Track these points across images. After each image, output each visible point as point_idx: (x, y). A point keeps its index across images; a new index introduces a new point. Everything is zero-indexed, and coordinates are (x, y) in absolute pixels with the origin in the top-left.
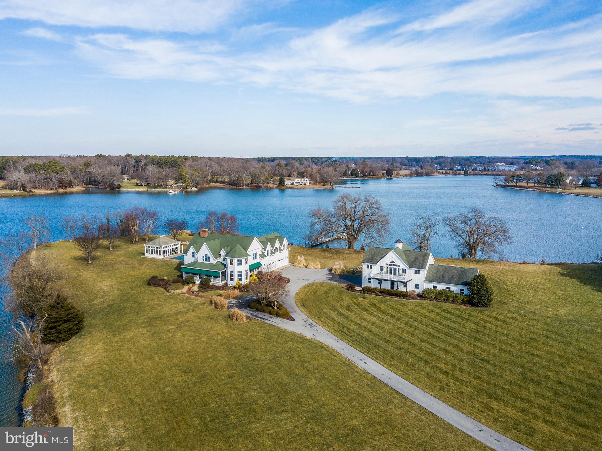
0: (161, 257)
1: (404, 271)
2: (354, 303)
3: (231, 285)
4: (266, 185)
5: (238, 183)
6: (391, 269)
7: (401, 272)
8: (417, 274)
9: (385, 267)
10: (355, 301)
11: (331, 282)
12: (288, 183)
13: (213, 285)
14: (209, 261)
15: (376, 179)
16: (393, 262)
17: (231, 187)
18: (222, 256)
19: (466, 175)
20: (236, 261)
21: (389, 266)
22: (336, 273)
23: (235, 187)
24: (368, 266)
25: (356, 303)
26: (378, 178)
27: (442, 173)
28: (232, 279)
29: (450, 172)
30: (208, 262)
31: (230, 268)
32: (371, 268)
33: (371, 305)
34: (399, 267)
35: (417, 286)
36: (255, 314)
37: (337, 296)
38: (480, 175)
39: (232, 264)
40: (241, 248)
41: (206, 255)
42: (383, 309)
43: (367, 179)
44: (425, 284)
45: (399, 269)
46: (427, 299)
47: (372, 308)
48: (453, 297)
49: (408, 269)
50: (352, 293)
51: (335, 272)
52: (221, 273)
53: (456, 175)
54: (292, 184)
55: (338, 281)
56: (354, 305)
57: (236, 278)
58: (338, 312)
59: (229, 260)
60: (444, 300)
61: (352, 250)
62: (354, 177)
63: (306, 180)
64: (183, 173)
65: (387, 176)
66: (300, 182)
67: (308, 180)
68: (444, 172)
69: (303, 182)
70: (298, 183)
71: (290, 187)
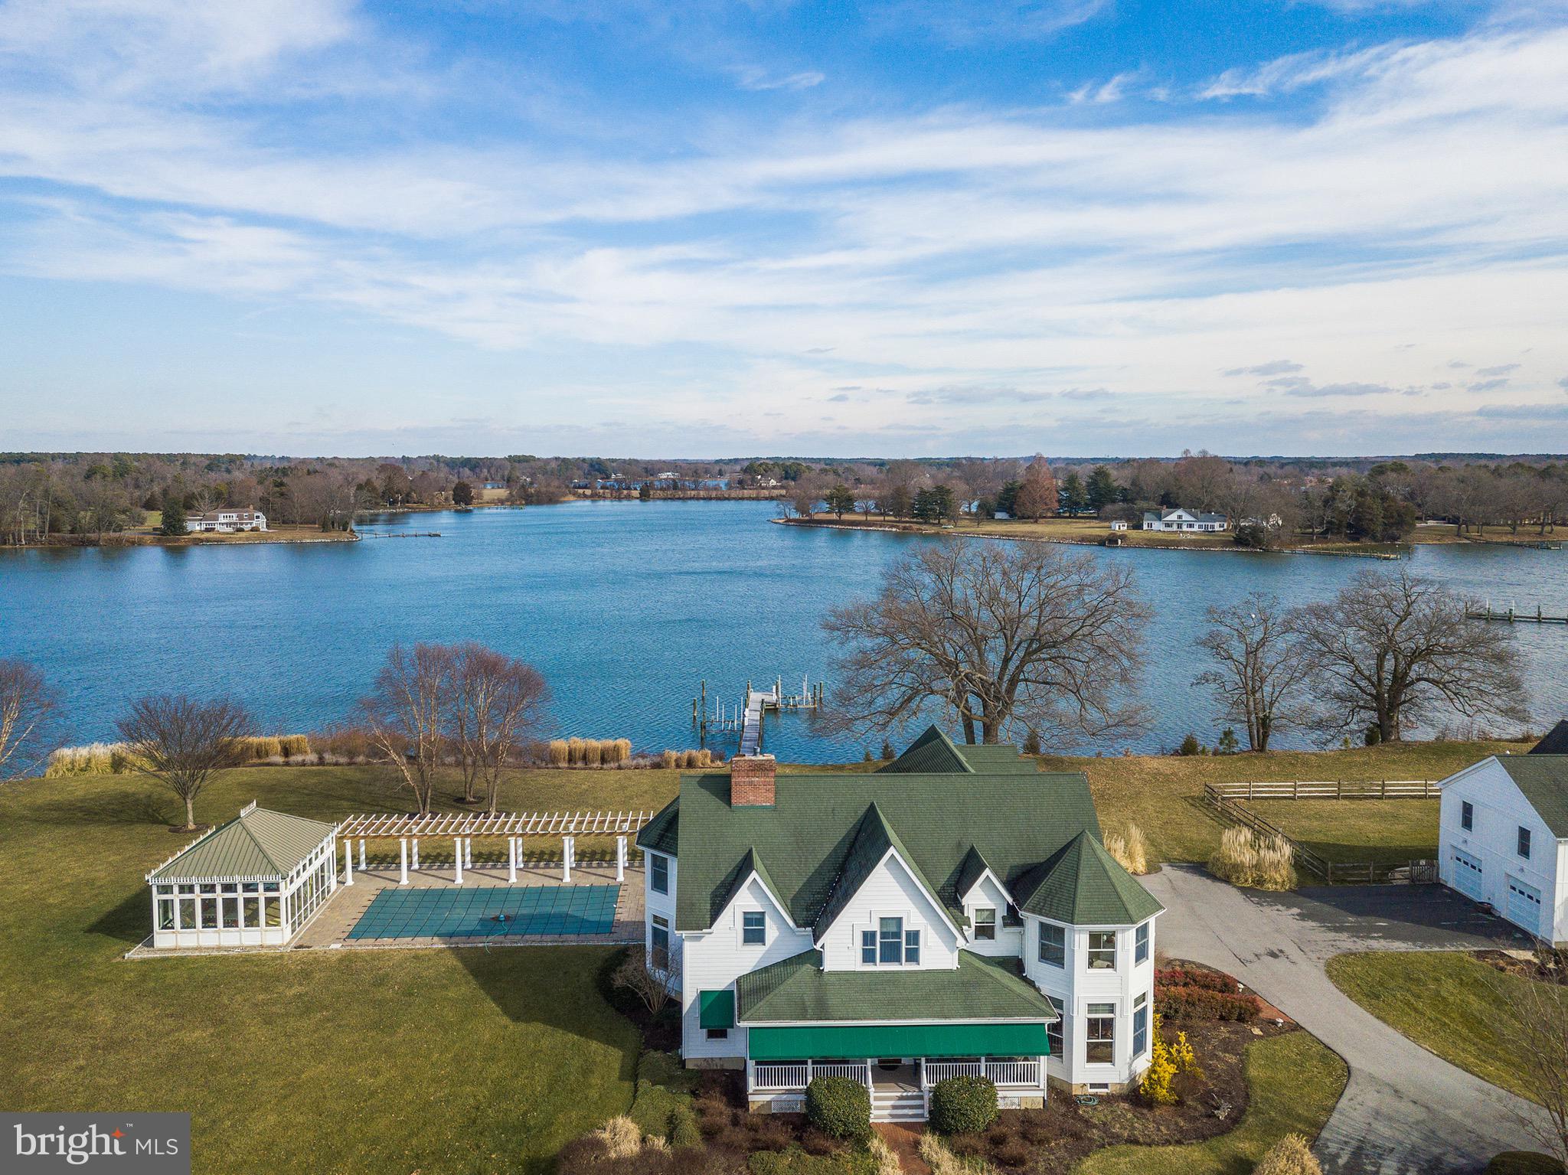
3: (1096, 1091)
12: (195, 526)
13: (1002, 1116)
14: (913, 956)
15: (428, 512)
18: (969, 911)
19: (643, 500)
20: (1128, 941)
26: (434, 509)
27: (585, 496)
28: (1100, 1052)
29: (604, 493)
30: (906, 967)
31: (1087, 987)
38: (679, 499)
39: (1103, 960)
41: (892, 923)
43: (403, 513)
53: (620, 499)
54: (207, 530)
57: (1129, 1038)
59: (1081, 941)
62: (367, 508)
63: (258, 517)
65: (456, 503)
66: (235, 524)
67: (260, 514)
68: (588, 492)
69: (247, 524)
70: (228, 525)
71: (203, 541)
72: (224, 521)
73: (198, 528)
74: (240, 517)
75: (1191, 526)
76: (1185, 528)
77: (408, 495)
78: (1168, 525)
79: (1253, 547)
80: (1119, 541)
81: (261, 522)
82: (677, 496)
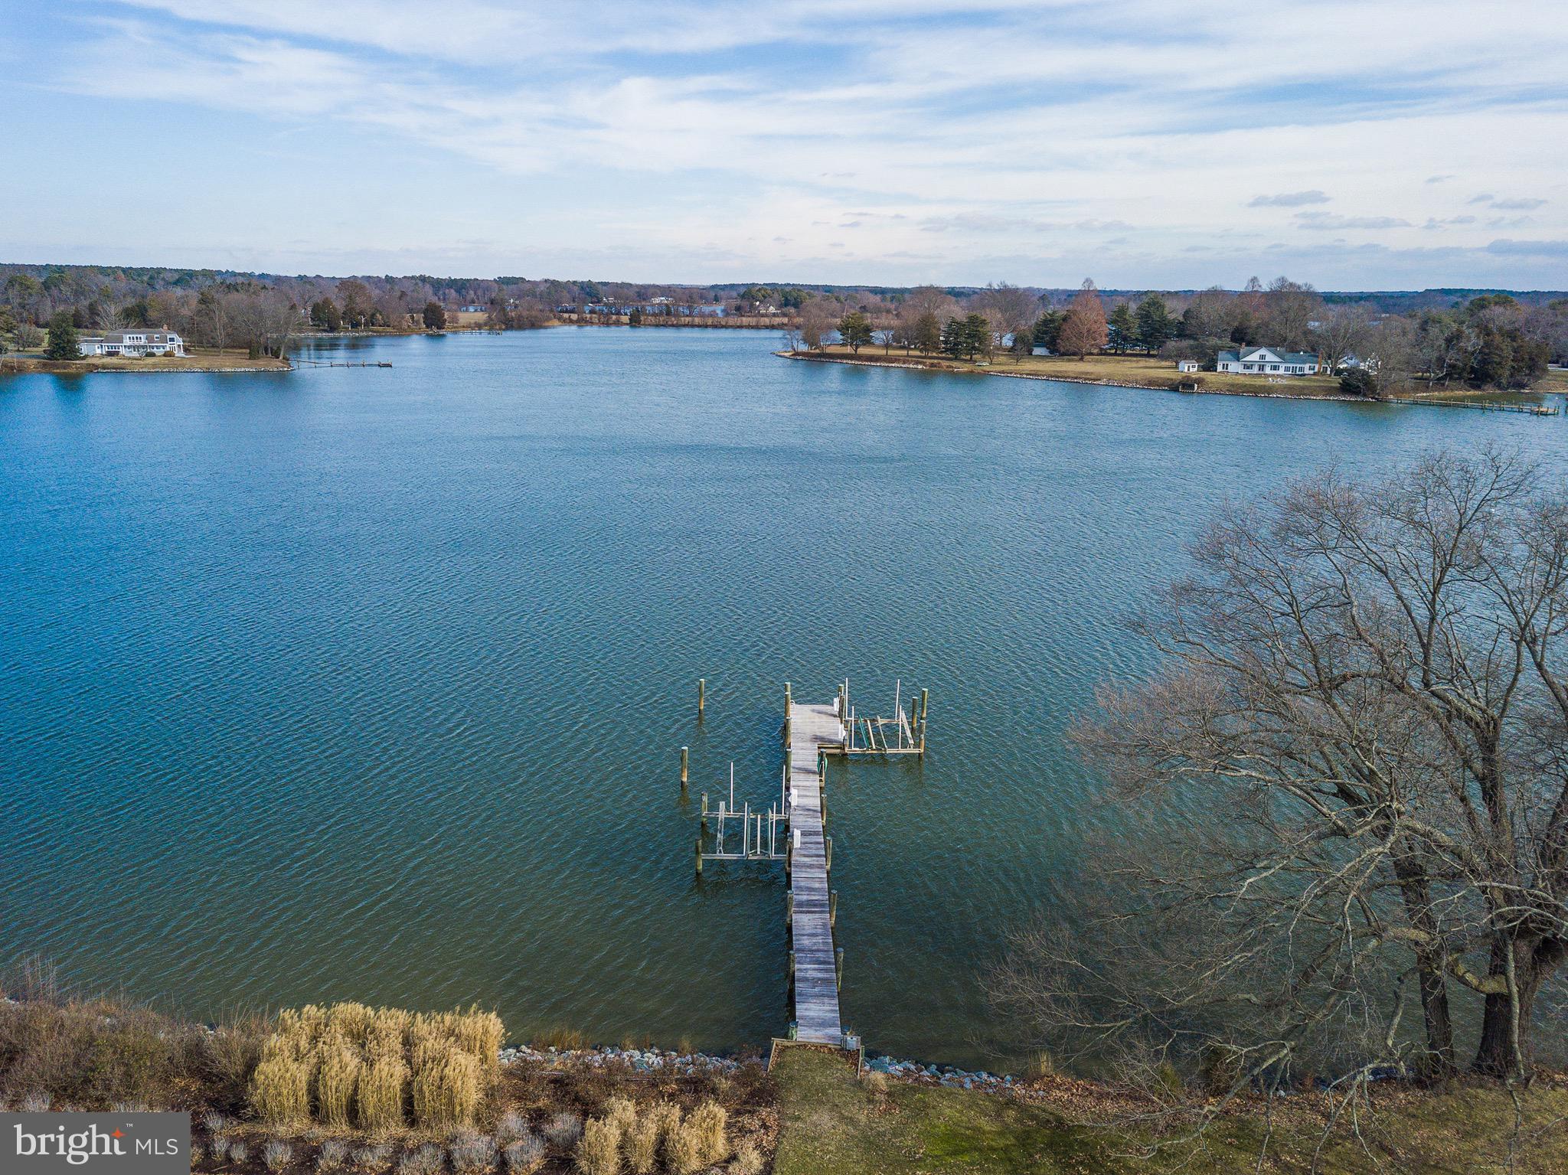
12: (90, 349)
15: (395, 336)
19: (635, 326)
26: (402, 333)
27: (571, 322)
29: (591, 318)
38: (673, 326)
43: (367, 337)
53: (608, 324)
54: (110, 354)
62: (325, 331)
63: (172, 340)
65: (427, 327)
66: (143, 347)
67: (175, 336)
68: (574, 317)
69: (158, 347)
70: (136, 348)
71: (104, 367)
72: (130, 342)
73: (99, 351)
74: (150, 339)
75: (1275, 368)
76: (1268, 371)
77: (373, 315)
78: (1246, 367)
79: (1365, 395)
80: (1196, 385)
81: (176, 343)
82: (670, 323)
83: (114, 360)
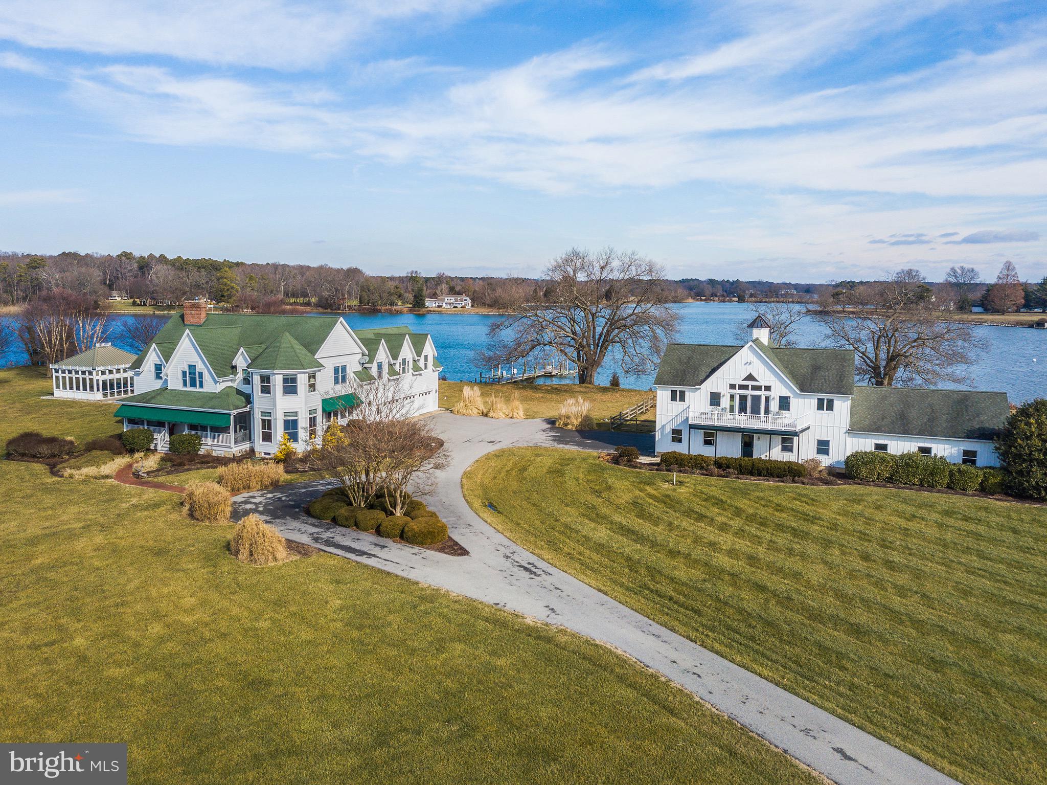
0: (98, 396)
1: (784, 403)
2: (650, 496)
3: (263, 456)
4: (388, 307)
5: (334, 302)
6: (743, 398)
7: (774, 406)
8: (825, 412)
9: (726, 393)
10: (649, 489)
11: (561, 446)
12: (430, 304)
13: (208, 455)
14: (201, 386)
16: (750, 377)
17: (321, 310)
18: (240, 370)
20: (278, 381)
21: (738, 392)
22: (570, 427)
23: (329, 310)
24: (674, 393)
25: (656, 497)
28: (267, 437)
30: (198, 389)
31: (260, 402)
32: (682, 399)
33: (705, 500)
34: (767, 393)
35: (823, 447)
36: (326, 535)
37: (590, 478)
39: (266, 390)
40: (295, 343)
41: (192, 367)
42: (751, 511)
44: (849, 440)
45: (767, 399)
46: (863, 481)
47: (716, 510)
48: (951, 474)
49: (797, 396)
50: (634, 470)
51: (566, 425)
52: (232, 417)
54: (438, 306)
55: (578, 444)
56: (651, 501)
57: (279, 432)
58: (611, 523)
59: (256, 379)
60: (921, 485)
61: (590, 385)
63: (466, 300)
64: (226, 280)
66: (453, 304)
67: (468, 299)
68: (704, 298)
69: (459, 304)
70: (450, 304)
71: (434, 311)
72: (447, 302)
73: (434, 305)
74: (456, 300)
81: (467, 302)
82: (764, 300)
83: (440, 309)
